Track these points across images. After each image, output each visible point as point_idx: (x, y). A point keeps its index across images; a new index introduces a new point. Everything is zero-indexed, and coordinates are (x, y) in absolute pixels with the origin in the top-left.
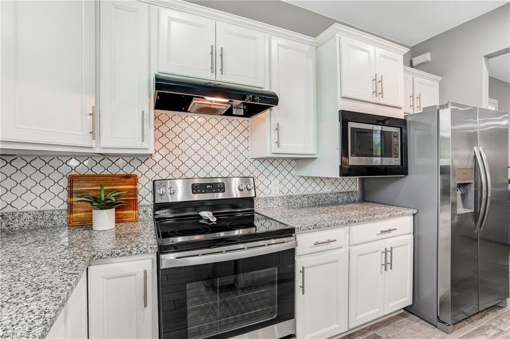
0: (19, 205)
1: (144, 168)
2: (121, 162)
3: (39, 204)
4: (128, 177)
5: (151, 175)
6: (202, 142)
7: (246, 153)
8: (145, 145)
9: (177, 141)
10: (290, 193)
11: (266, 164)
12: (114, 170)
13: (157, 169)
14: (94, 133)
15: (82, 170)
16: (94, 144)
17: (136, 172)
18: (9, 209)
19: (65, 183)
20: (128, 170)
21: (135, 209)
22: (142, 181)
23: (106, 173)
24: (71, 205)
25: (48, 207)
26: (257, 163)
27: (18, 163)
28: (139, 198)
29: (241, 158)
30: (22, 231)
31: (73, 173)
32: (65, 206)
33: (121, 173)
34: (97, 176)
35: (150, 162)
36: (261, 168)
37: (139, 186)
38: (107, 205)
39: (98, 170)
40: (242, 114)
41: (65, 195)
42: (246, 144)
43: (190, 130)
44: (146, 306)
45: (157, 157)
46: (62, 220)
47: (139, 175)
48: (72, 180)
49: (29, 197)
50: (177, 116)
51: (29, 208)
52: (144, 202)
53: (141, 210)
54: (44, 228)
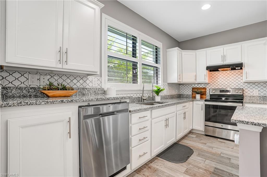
0: (185, 93)
1: (208, 86)
2: (203, 85)
3: (187, 93)
4: (204, 88)
5: (210, 88)
6: (224, 79)
7: (241, 81)
8: (206, 81)
9: (217, 79)
10: (265, 95)
11: (251, 84)
12: (201, 87)
13: (211, 86)
14: (195, 80)
15: (195, 87)
16: (195, 81)
17: (206, 87)
18: (183, 94)
19: (192, 89)
20: (204, 87)
21: (205, 95)
22: (208, 89)
23: (199, 87)
24: (192, 94)
25: (189, 94)
26: (246, 84)
27: (184, 85)
28: (207, 93)
29: (239, 83)
30: (185, 97)
31: (193, 87)
32: (191, 94)
33: (203, 87)
34: (197, 88)
35: (209, 85)
36: (249, 86)
37: (207, 90)
38: (198, 93)
39: (198, 87)
40: (240, 68)
41: (191, 92)
42: (241, 78)
43: (220, 76)
44: (202, 110)
45: (211, 83)
46: (191, 96)
47: (207, 88)
48: (193, 89)
49: (186, 92)
50: (217, 72)
51: (186, 94)
52: (208, 94)
53: (207, 96)
54: (188, 97)
